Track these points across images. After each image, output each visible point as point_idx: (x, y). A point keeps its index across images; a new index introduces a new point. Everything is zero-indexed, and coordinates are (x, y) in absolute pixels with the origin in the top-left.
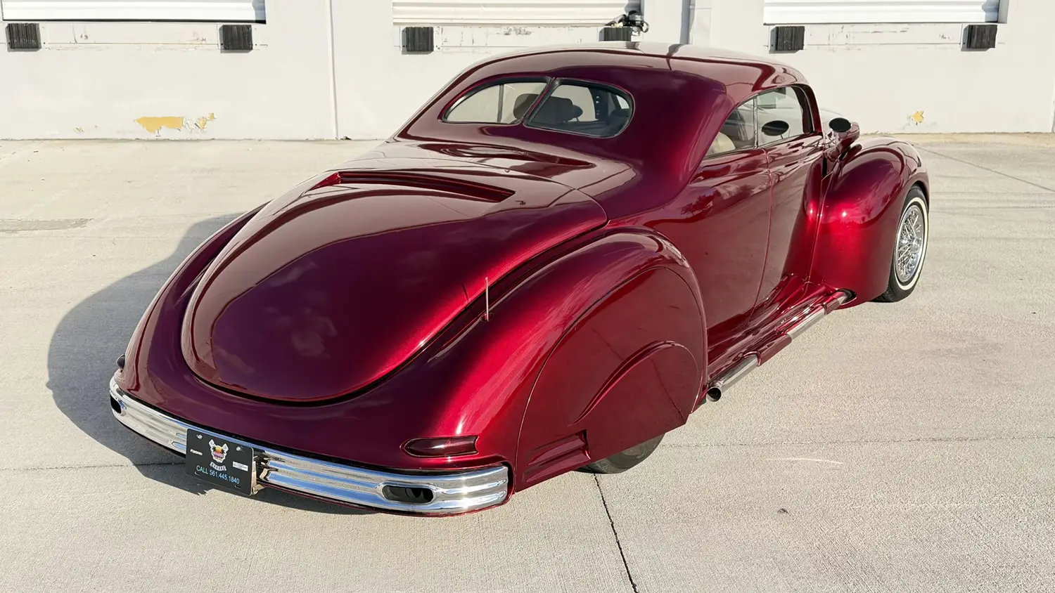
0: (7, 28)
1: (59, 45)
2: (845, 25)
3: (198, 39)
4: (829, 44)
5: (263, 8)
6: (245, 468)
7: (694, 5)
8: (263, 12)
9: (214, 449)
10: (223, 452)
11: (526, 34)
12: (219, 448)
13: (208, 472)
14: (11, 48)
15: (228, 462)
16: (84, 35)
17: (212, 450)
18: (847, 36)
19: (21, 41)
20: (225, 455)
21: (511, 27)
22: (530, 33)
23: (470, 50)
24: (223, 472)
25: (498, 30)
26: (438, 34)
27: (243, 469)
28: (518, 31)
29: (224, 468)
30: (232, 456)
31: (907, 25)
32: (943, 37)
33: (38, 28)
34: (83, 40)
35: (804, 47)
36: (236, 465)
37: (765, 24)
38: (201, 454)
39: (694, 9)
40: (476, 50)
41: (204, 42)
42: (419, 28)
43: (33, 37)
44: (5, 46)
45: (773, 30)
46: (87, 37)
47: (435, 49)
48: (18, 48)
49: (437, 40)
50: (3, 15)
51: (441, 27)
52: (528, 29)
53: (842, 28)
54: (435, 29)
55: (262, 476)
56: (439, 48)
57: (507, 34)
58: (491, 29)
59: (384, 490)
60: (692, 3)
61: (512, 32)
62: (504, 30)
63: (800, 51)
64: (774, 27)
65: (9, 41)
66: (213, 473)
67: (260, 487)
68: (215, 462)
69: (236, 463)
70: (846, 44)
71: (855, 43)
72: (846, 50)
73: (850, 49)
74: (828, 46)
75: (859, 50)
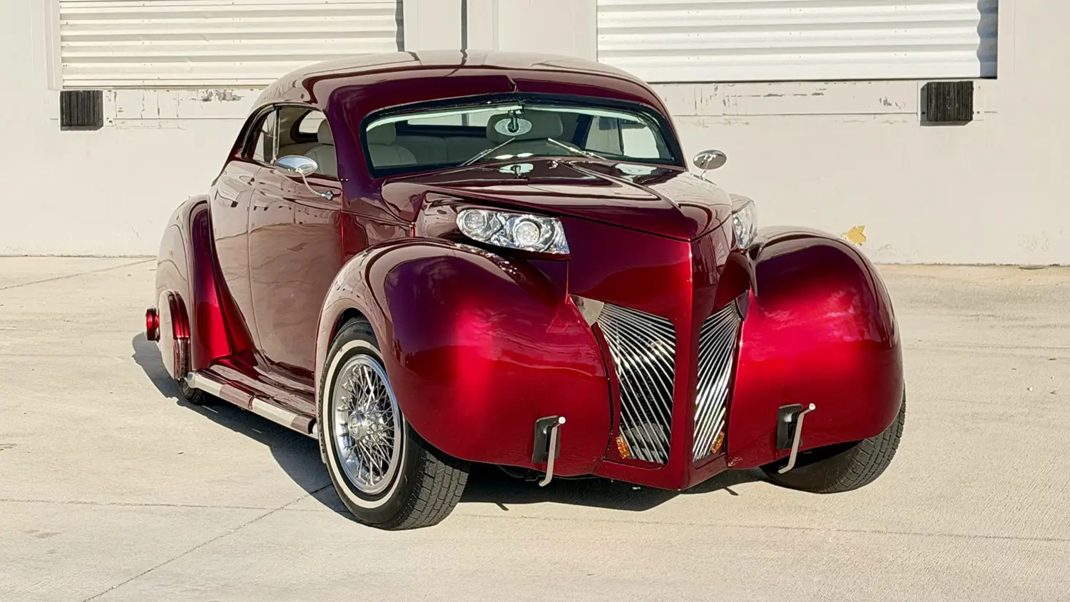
2: (720, 85)
4: (696, 115)
11: (234, 99)
18: (724, 102)
21: (213, 91)
22: (240, 98)
23: (156, 123)
25: (193, 94)
26: (110, 100)
28: (222, 95)
31: (823, 83)
32: (886, 102)
40: (164, 124)
42: (77, 93)
47: (106, 122)
49: (109, 109)
51: (113, 91)
52: (236, 92)
53: (716, 89)
54: (105, 93)
56: (111, 122)
57: (206, 100)
58: (184, 93)
61: (213, 98)
62: (202, 93)
70: (724, 114)
71: (739, 114)
72: (726, 124)
73: (732, 122)
74: (696, 117)
75: (747, 124)
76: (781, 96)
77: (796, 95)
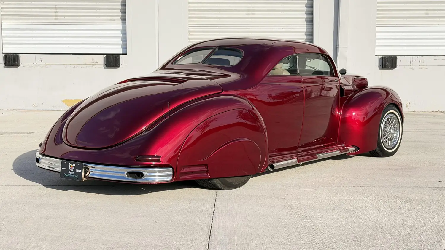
0: (4, 56)
1: (28, 65)
2: (418, 56)
3: (94, 62)
4: (410, 66)
5: (126, 48)
6: (80, 171)
7: (338, 46)
8: (126, 49)
9: (70, 166)
10: (73, 167)
12: (72, 165)
13: (68, 175)
14: (5, 66)
15: (75, 170)
16: (40, 60)
17: (69, 167)
18: (420, 62)
19: (10, 62)
20: (74, 167)
24: (73, 174)
27: (79, 172)
29: (73, 173)
30: (76, 167)
33: (19, 57)
34: (40, 63)
35: (397, 67)
36: (77, 171)
37: (376, 56)
38: (65, 169)
39: (338, 47)
41: (97, 64)
43: (16, 61)
44: (3, 65)
45: (380, 58)
46: (41, 61)
48: (9, 66)
50: (2, 51)
53: (417, 58)
55: (86, 175)
59: (127, 174)
60: (338, 45)
63: (395, 69)
64: (382, 56)
65: (5, 63)
66: (69, 175)
67: (85, 179)
68: (70, 171)
69: (78, 170)
70: (420, 66)
71: (424, 65)
72: (420, 69)
73: (422, 68)
74: (410, 67)
75: (427, 68)
76: (438, 60)
77: (443, 60)
